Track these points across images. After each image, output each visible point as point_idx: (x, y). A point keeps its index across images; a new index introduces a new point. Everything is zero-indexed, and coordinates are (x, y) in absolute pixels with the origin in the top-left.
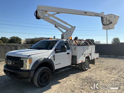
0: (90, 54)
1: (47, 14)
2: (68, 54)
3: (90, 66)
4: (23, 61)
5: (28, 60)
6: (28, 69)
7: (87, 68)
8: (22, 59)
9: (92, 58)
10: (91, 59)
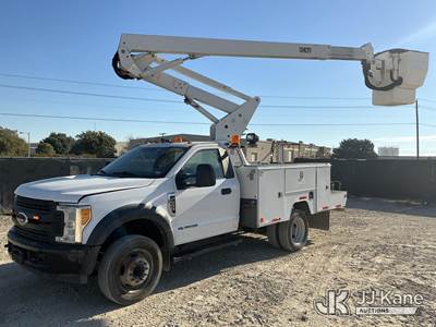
0: (311, 193)
1: (156, 60)
2: (226, 191)
3: (309, 238)
4: (61, 214)
5: (78, 210)
6: (78, 239)
7: (298, 244)
8: (58, 208)
9: (320, 209)
10: (312, 213)
